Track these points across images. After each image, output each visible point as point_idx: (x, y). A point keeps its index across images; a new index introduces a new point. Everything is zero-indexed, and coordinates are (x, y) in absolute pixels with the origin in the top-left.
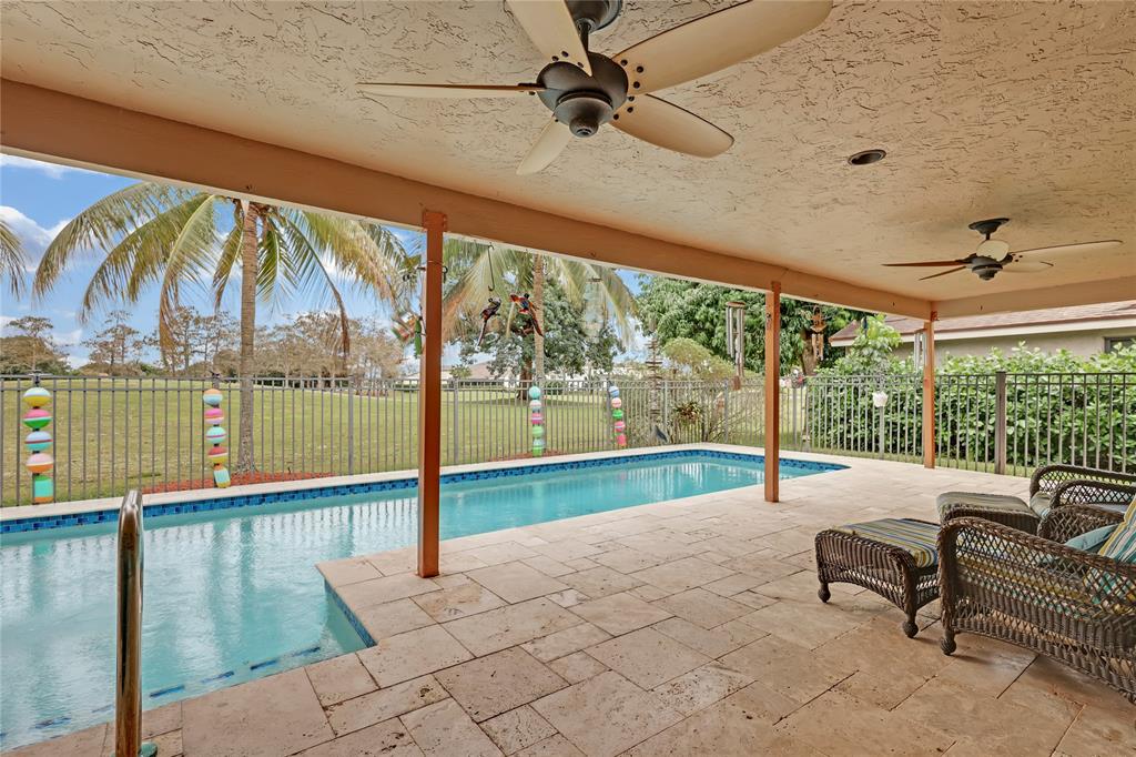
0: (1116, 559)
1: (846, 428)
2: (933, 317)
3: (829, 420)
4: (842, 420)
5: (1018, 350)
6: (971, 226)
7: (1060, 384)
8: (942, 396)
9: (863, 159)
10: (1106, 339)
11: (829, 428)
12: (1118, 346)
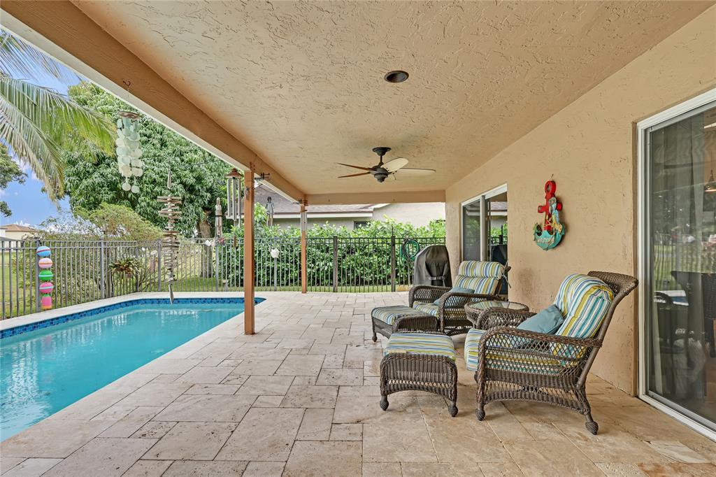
0: (576, 337)
1: (240, 272)
2: (306, 203)
3: (229, 267)
4: (237, 267)
5: (326, 226)
6: (374, 150)
7: (346, 243)
8: (294, 250)
9: (392, 77)
10: (355, 222)
11: (229, 273)
12: (360, 226)
